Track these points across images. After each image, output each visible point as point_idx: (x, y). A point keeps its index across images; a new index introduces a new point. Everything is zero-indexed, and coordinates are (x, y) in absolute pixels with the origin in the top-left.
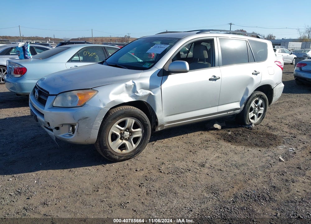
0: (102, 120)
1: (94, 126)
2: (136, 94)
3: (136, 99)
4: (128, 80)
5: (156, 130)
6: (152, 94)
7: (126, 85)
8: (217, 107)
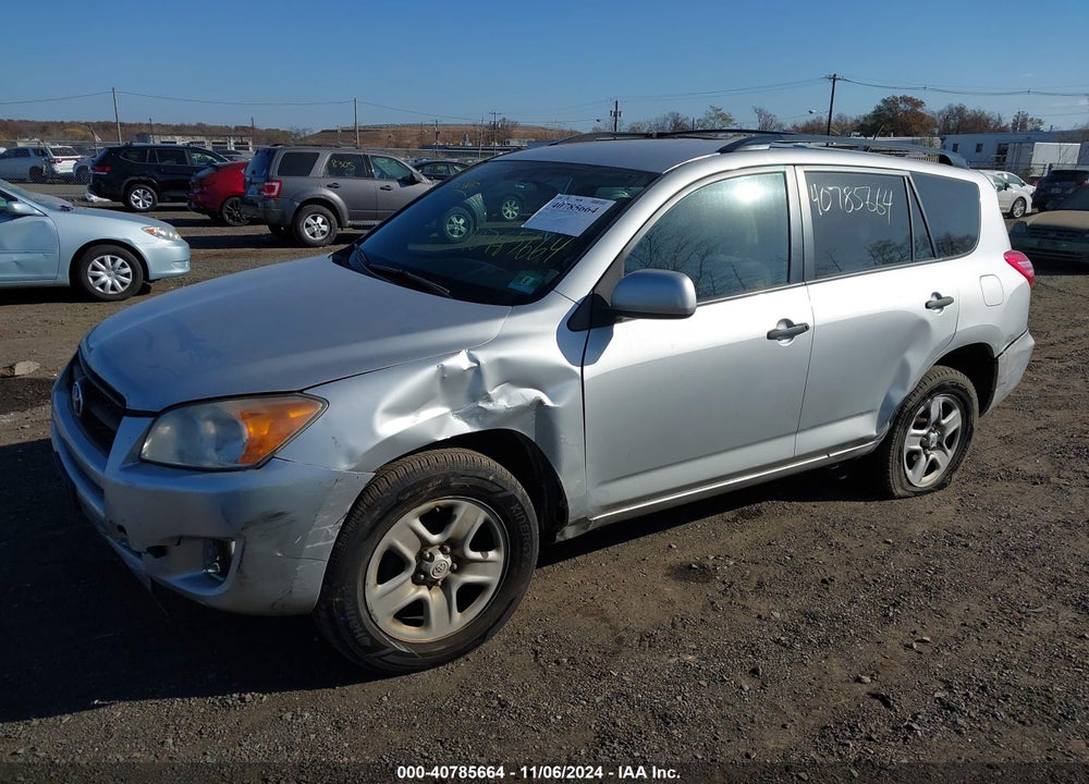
0: (343, 520)
1: (309, 546)
2: (481, 404)
3: (480, 423)
4: (452, 349)
5: (559, 538)
6: (548, 402)
7: (443, 369)
8: (792, 438)
